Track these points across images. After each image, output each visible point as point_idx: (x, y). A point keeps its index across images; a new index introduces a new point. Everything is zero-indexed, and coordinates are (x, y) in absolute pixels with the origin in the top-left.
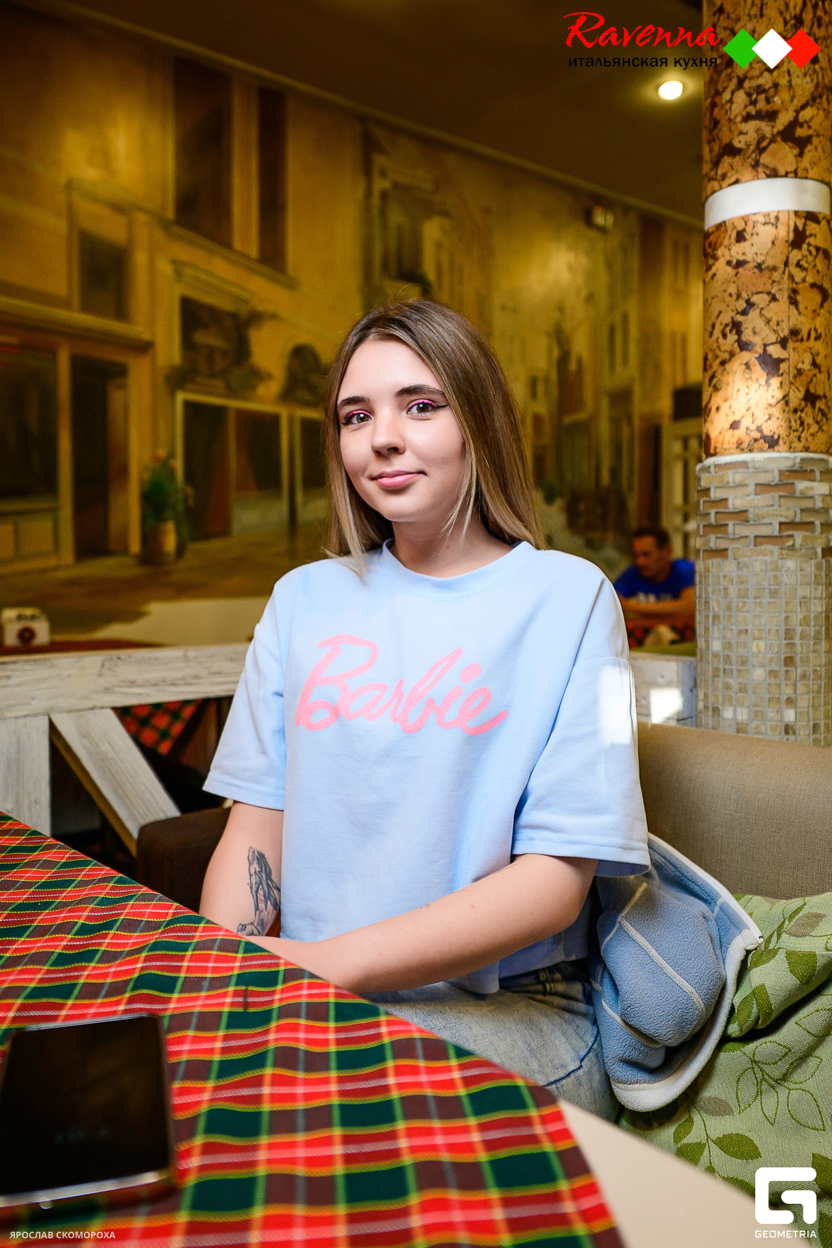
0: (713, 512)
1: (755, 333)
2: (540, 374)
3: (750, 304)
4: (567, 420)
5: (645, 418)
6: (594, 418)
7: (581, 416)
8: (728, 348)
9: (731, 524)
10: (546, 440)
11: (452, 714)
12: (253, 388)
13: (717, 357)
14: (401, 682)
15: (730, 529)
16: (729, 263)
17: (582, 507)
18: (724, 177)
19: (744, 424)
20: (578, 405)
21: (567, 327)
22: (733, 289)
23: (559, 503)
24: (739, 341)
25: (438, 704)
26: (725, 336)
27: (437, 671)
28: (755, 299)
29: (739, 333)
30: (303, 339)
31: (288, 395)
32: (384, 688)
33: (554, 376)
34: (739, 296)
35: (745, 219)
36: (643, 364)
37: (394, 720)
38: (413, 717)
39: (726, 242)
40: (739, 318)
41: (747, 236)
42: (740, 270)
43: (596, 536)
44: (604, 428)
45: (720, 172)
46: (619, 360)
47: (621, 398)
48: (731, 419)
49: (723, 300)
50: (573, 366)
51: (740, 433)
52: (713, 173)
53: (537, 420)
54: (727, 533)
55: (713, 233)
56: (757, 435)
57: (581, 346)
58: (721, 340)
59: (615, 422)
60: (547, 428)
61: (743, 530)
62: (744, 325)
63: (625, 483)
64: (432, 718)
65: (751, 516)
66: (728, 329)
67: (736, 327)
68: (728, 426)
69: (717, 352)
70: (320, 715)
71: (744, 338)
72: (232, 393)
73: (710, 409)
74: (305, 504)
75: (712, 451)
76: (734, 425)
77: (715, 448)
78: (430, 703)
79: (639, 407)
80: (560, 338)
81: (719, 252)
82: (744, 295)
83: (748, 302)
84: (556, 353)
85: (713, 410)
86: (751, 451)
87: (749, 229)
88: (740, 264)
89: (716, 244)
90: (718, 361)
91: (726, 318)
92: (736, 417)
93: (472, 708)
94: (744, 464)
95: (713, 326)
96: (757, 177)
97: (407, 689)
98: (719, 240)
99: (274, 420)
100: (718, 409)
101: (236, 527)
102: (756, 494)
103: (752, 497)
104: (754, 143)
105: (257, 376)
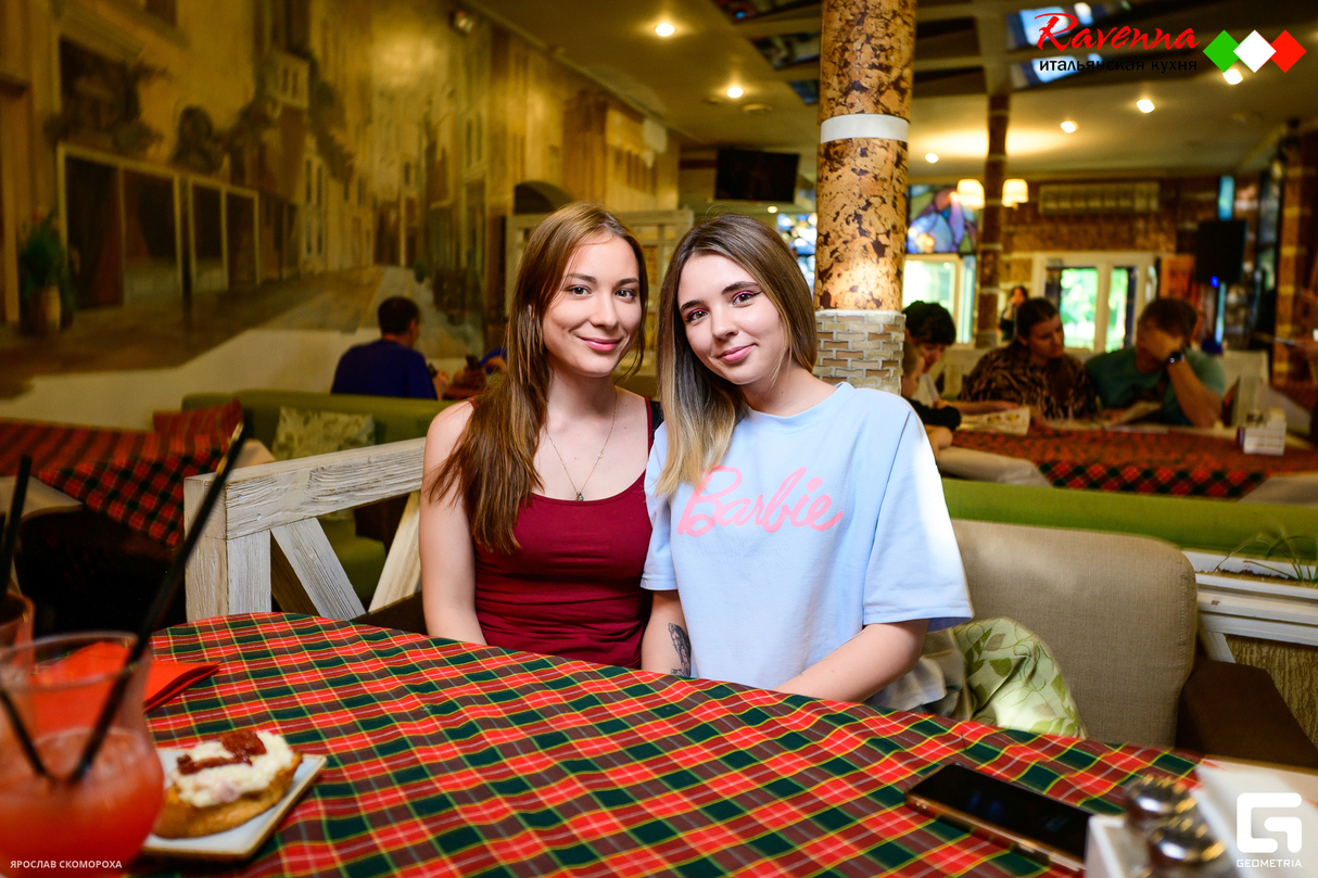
0: (834, 350)
1: (871, 225)
2: (412, 162)
3: (869, 204)
4: (434, 206)
5: (493, 209)
6: (455, 205)
7: (445, 203)
8: (851, 232)
9: (850, 359)
10: (417, 223)
11: (802, 515)
12: (144, 147)
13: (840, 237)
14: (761, 496)
15: (849, 364)
16: (853, 170)
17: (445, 286)
18: (852, 105)
19: (860, 290)
20: (443, 194)
21: (434, 121)
22: (857, 191)
23: (427, 282)
24: (860, 228)
25: (791, 510)
26: (848, 223)
27: (787, 486)
28: (872, 200)
29: (860, 223)
30: (195, 101)
31: (180, 157)
32: (748, 501)
33: (423, 164)
34: (861, 196)
35: (868, 140)
36: (492, 159)
37: (758, 523)
38: (772, 520)
39: (852, 154)
40: (861, 212)
41: (869, 154)
42: (863, 177)
43: (455, 312)
44: (463, 214)
45: (849, 100)
46: (474, 157)
47: (477, 189)
48: (851, 284)
49: (848, 197)
50: (439, 157)
51: (858, 295)
52: (842, 100)
53: (410, 203)
54: (846, 365)
55: (839, 144)
56: (869, 298)
57: (445, 139)
58: (845, 224)
59: (471, 210)
60: (418, 212)
61: (858, 365)
62: (864, 218)
63: (478, 267)
64: (788, 520)
65: (865, 355)
66: (851, 219)
67: (858, 217)
68: (848, 289)
69: (841, 233)
70: (700, 525)
71: (863, 227)
72: (120, 150)
73: (831, 275)
74: (199, 274)
75: (832, 305)
76: (853, 289)
77: (836, 303)
78: (785, 508)
79: (490, 200)
80: (429, 129)
81: (846, 160)
82: (865, 196)
83: (867, 201)
84: (425, 144)
85: (835, 275)
86: (865, 308)
87: (870, 148)
88: (863, 172)
89: (842, 153)
90: (841, 240)
91: (850, 210)
92: (855, 284)
93: (817, 510)
94: (861, 318)
95: (838, 214)
96: (876, 112)
97: (767, 501)
98: (847, 152)
99: (167, 185)
100: (839, 275)
101: (127, 296)
102: (869, 340)
103: (866, 341)
104: (876, 86)
105: (146, 136)
